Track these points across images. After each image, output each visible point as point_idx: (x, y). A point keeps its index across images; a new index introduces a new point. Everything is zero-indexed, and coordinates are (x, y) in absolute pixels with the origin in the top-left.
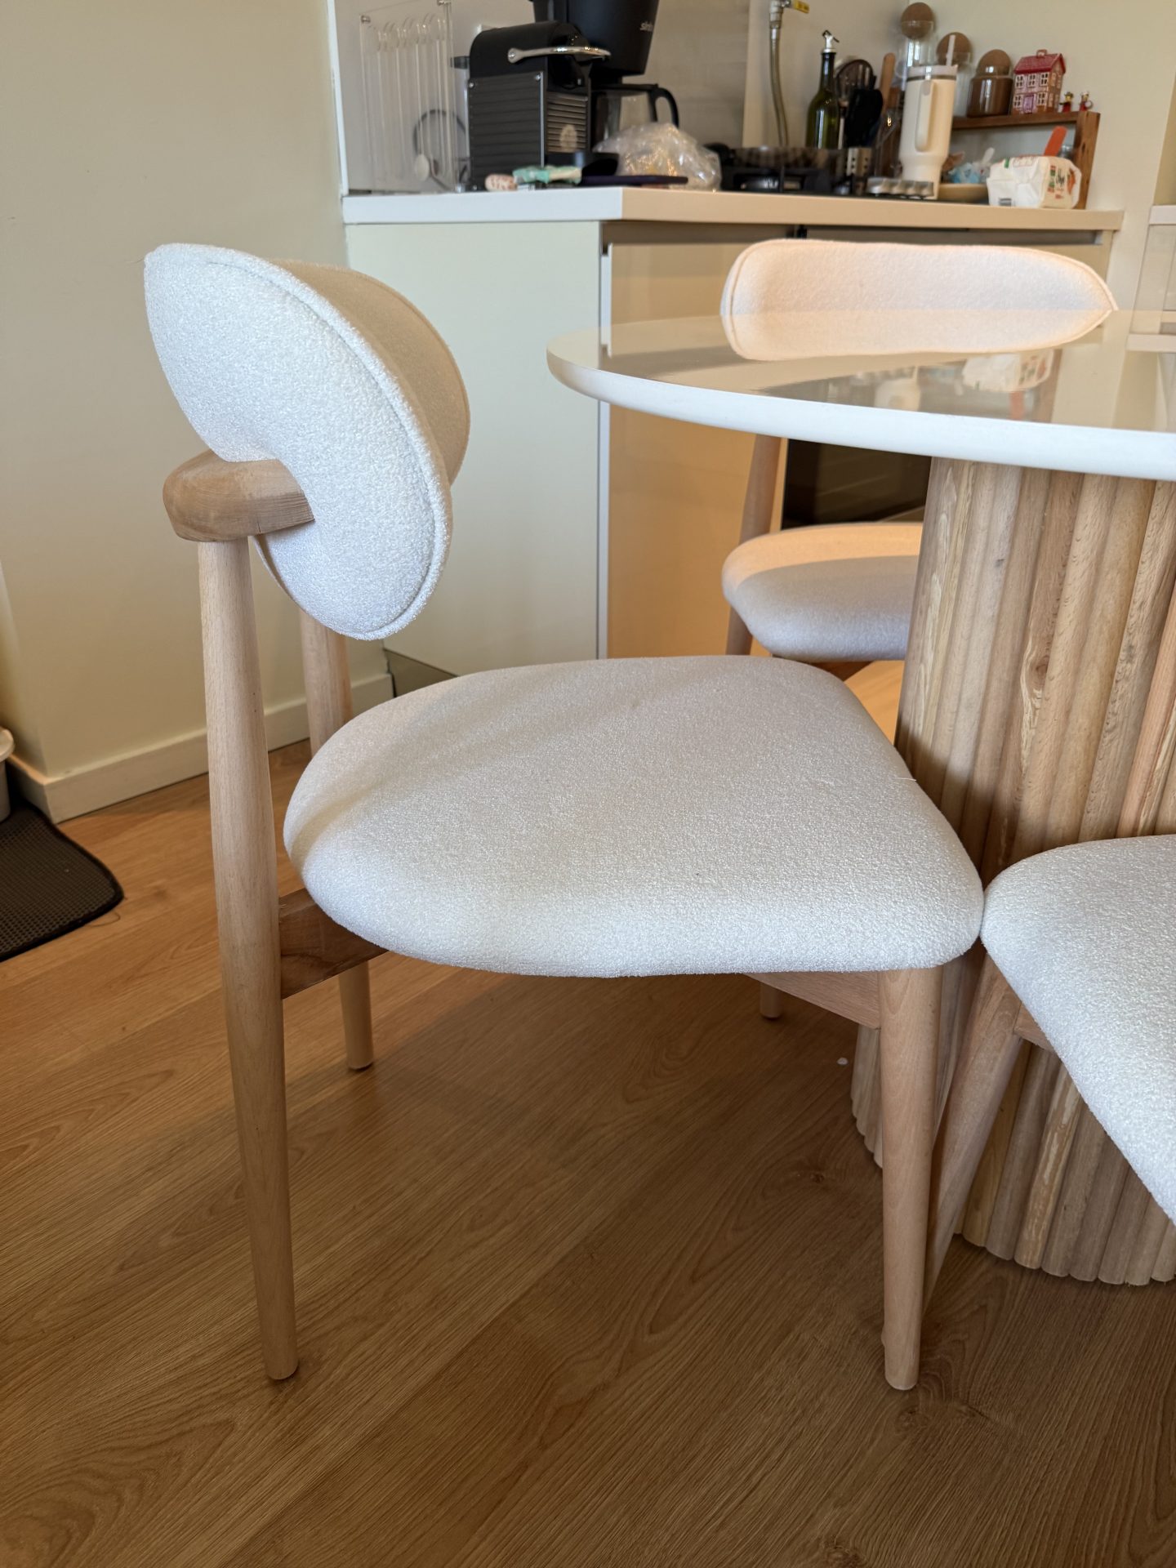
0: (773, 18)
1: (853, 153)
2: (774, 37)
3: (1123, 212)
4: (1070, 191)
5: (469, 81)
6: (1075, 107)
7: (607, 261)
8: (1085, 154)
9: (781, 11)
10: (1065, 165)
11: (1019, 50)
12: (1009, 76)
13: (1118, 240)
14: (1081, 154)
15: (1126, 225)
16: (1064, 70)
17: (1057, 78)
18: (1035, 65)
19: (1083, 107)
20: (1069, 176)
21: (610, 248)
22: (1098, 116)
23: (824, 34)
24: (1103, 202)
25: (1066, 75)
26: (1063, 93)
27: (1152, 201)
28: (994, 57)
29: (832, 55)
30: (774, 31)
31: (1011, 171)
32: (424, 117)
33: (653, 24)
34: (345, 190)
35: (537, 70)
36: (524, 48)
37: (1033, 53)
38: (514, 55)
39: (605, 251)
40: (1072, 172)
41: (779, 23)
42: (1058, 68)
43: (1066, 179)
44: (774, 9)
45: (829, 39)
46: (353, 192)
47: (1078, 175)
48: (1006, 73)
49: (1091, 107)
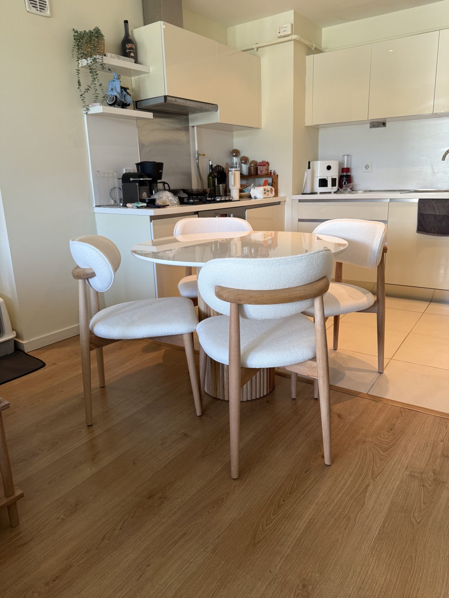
0: (196, 158)
1: (221, 185)
2: (197, 162)
3: (286, 197)
4: (272, 193)
5: (122, 183)
6: (273, 174)
7: (152, 223)
8: (275, 184)
9: (198, 156)
10: (268, 188)
11: (259, 160)
12: (257, 166)
13: (286, 203)
14: (274, 184)
15: (287, 199)
16: (269, 165)
17: (267, 167)
18: (262, 164)
19: (274, 174)
20: (271, 190)
21: (152, 221)
22: (277, 175)
23: (209, 161)
24: (281, 194)
25: (270, 166)
26: (270, 170)
27: (292, 194)
28: (253, 162)
29: (212, 165)
30: (197, 161)
31: (255, 190)
32: (112, 189)
33: (162, 170)
34: (95, 206)
35: (137, 183)
36: (133, 178)
37: (261, 161)
38: (131, 179)
39: (151, 221)
40: (271, 189)
41: (198, 159)
42: (267, 165)
43: (270, 191)
44: (197, 156)
45: (211, 162)
46: (96, 206)
47: (273, 189)
48: (256, 165)
49: (276, 173)
